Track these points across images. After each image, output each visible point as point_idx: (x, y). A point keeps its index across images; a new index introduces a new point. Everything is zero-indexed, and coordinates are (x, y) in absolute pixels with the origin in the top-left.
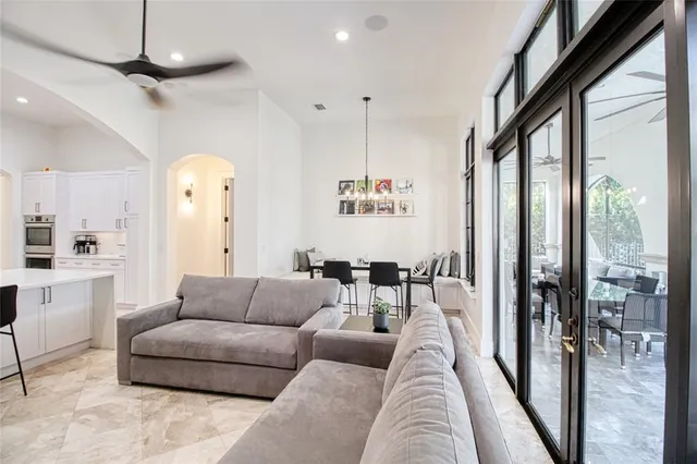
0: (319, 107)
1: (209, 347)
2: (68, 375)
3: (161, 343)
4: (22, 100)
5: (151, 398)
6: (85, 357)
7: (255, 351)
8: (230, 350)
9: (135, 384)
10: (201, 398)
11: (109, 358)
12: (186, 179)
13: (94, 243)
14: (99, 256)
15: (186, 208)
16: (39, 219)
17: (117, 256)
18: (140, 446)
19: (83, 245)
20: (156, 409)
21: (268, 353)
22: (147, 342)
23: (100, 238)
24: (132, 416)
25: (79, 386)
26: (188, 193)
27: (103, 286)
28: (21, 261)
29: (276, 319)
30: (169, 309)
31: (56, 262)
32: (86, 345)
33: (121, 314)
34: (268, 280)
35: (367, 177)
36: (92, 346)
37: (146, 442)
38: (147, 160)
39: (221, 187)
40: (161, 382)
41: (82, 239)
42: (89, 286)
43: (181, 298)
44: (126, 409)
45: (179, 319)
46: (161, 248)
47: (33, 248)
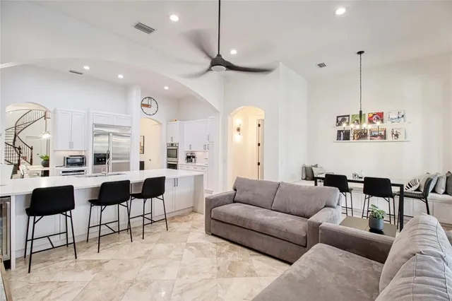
0: (321, 65)
1: (251, 221)
2: (184, 224)
3: (226, 215)
4: (166, 88)
5: (220, 244)
6: (191, 216)
7: (278, 229)
8: (263, 226)
9: (212, 235)
10: (247, 251)
11: (201, 218)
12: (238, 121)
13: (194, 157)
14: (196, 164)
15: (237, 138)
16: (172, 145)
17: (204, 165)
18: (215, 270)
19: (190, 158)
20: (223, 251)
21: (286, 232)
22: (218, 212)
23: (197, 155)
24: (211, 252)
25: (189, 230)
26: (238, 130)
27: (198, 180)
28: (165, 165)
29: (292, 211)
30: (230, 195)
31: (179, 166)
32: (191, 210)
33: (206, 195)
34: (286, 184)
35: (361, 112)
36: (194, 211)
37: (219, 268)
38: (218, 112)
39: (256, 125)
40: (225, 237)
41: (189, 155)
42: (193, 179)
43: (235, 190)
44: (209, 248)
45: (234, 202)
46: (225, 161)
47: (170, 159)
